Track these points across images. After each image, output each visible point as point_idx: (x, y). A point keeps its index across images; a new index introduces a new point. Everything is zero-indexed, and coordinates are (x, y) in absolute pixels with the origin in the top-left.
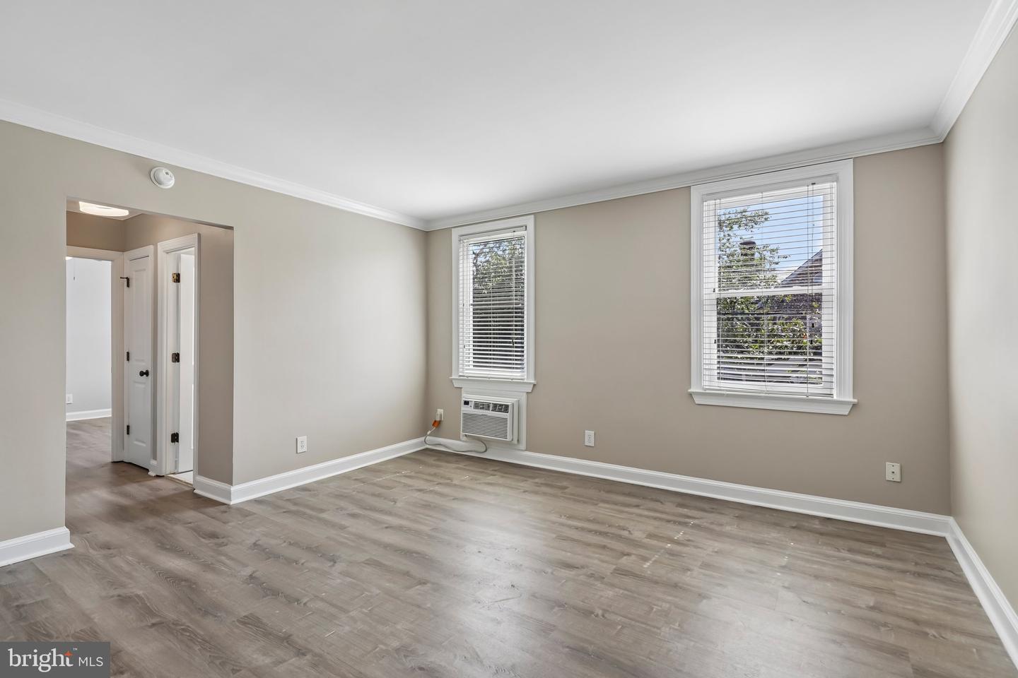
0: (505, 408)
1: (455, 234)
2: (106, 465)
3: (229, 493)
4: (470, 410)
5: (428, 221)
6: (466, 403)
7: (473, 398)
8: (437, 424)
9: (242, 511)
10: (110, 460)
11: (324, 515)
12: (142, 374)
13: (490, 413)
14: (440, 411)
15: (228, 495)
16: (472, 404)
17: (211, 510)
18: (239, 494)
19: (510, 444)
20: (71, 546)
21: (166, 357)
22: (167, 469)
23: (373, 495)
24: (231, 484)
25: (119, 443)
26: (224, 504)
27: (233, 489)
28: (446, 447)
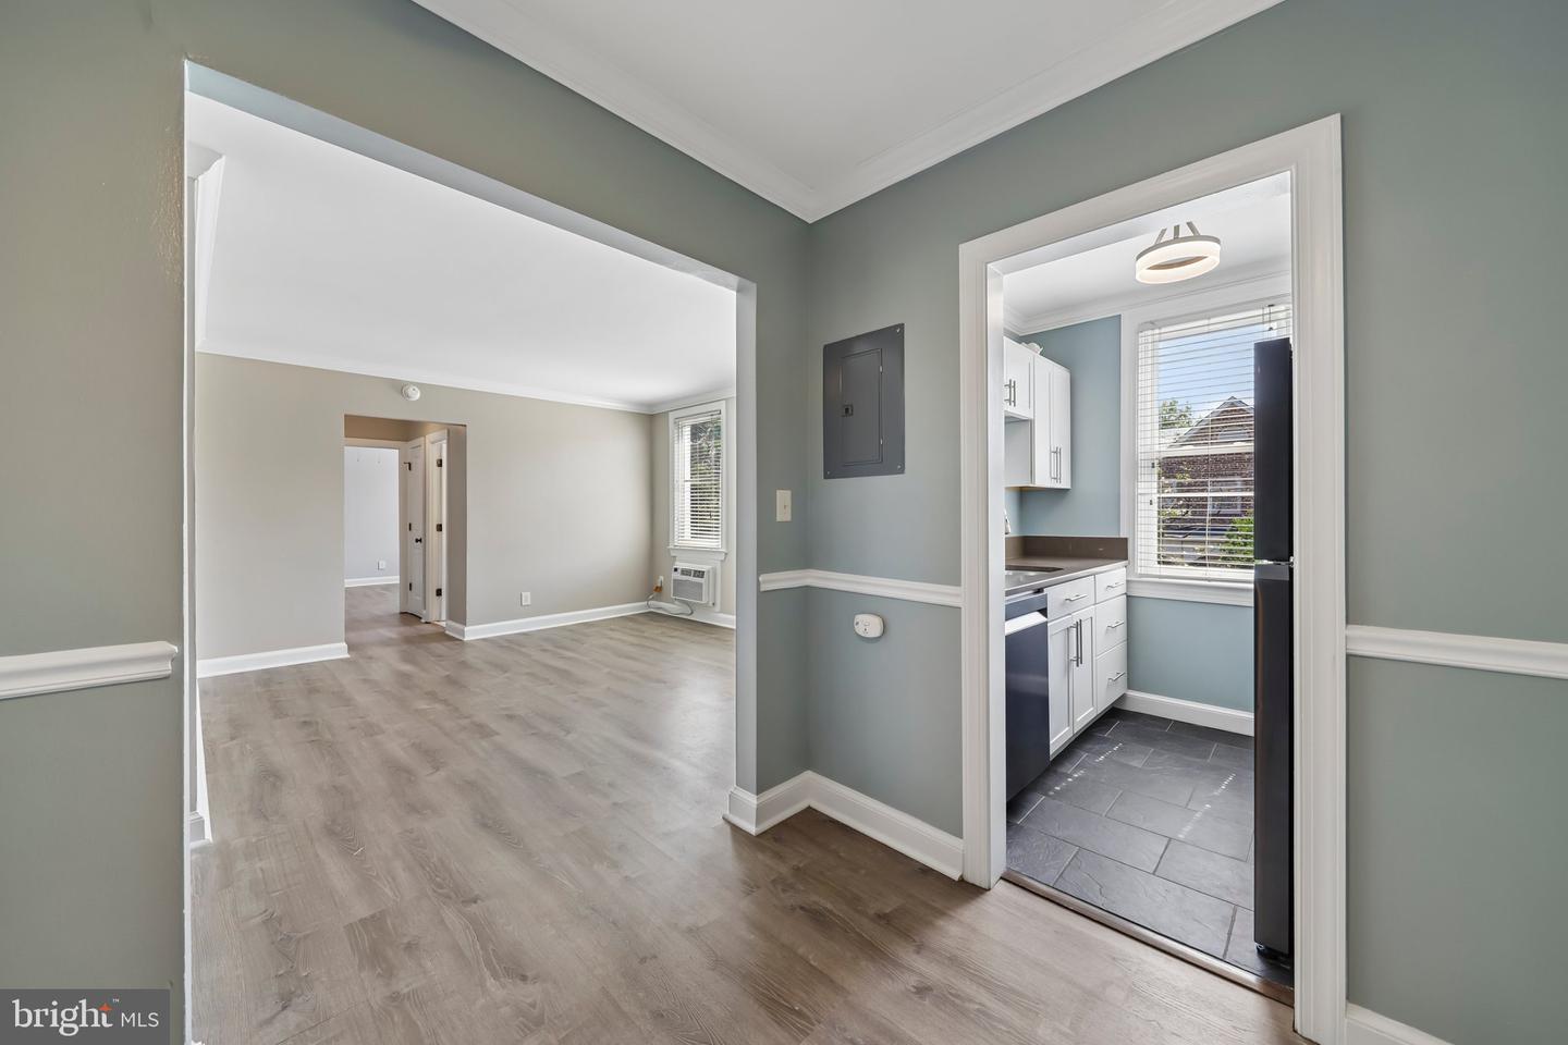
0: (700, 574)
1: (672, 416)
2: (394, 615)
3: (463, 631)
4: (678, 576)
5: (651, 405)
6: (676, 570)
7: (680, 565)
8: (659, 589)
9: (471, 644)
10: (398, 611)
11: (523, 650)
12: (417, 541)
13: (691, 578)
14: (662, 578)
15: (462, 633)
16: (679, 571)
17: (449, 643)
18: (472, 633)
19: (706, 605)
20: (347, 656)
21: (432, 527)
22: (433, 617)
23: (573, 640)
24: (465, 624)
25: (405, 599)
26: (458, 640)
27: (466, 629)
28: (665, 610)
